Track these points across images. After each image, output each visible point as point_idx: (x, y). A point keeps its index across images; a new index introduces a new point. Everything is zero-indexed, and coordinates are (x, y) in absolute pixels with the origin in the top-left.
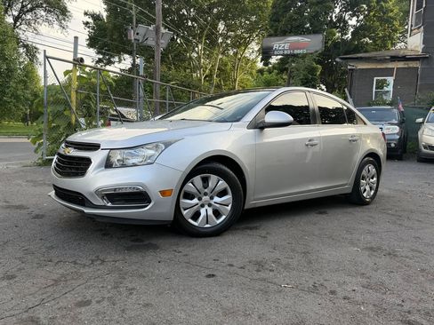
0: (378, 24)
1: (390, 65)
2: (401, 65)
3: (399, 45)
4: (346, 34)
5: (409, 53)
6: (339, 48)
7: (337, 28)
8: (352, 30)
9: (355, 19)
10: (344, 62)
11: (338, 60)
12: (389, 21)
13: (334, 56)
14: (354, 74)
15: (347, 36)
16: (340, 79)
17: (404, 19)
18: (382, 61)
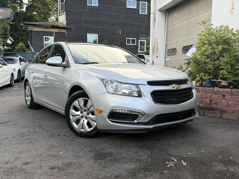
0: (40, 5)
1: (51, 30)
2: (57, 30)
3: (52, 17)
4: (22, 8)
5: (60, 25)
6: (20, 16)
7: (17, 3)
8: (26, 6)
10: (26, 26)
11: (22, 24)
12: (46, 5)
13: (17, 20)
14: (32, 33)
15: (23, 9)
16: (22, 35)
17: (54, 4)
18: (47, 27)
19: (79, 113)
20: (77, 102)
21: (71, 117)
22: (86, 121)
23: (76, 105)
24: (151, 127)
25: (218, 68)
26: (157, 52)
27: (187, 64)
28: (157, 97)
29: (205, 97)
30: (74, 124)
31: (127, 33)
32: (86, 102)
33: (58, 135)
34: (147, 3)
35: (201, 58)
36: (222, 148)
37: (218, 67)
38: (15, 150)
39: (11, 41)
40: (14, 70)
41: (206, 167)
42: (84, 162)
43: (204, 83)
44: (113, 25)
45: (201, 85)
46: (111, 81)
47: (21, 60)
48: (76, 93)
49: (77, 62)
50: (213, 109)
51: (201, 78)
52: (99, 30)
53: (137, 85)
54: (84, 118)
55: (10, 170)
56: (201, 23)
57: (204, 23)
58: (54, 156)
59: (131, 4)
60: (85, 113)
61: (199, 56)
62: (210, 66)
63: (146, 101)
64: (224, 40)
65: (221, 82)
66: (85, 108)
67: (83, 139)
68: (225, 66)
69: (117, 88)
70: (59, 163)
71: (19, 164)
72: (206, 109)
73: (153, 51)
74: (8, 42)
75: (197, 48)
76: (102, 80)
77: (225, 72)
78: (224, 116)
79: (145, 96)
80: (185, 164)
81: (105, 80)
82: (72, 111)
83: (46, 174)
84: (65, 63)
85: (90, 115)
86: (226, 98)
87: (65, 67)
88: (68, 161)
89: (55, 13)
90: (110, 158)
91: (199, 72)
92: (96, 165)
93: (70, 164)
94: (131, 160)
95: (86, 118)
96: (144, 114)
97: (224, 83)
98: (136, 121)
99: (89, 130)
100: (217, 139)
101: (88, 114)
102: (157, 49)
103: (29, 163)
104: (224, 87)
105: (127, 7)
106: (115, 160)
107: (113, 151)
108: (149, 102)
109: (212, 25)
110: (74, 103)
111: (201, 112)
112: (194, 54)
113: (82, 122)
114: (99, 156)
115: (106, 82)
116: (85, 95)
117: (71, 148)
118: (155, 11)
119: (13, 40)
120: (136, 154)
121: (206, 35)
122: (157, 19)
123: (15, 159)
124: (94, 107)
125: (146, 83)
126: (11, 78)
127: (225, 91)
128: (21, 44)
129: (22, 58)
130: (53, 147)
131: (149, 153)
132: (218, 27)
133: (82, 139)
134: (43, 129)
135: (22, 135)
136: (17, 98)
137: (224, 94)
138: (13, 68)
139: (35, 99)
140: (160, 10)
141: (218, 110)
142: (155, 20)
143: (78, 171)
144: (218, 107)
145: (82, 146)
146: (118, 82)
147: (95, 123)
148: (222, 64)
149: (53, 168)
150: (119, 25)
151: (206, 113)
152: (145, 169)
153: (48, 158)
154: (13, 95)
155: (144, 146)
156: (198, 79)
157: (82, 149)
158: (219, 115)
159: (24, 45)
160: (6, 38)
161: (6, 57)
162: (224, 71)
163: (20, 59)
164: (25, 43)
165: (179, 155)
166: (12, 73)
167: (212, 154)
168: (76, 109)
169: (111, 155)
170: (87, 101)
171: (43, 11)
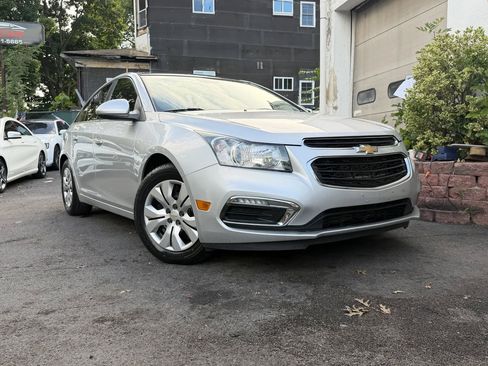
0: (100, 17)
1: (121, 66)
2: (132, 66)
3: (125, 43)
4: (65, 25)
6: (59, 41)
7: (54, 16)
8: (72, 21)
9: (73, 8)
10: (71, 58)
11: (62, 55)
12: (112, 16)
13: (54, 50)
14: (83, 73)
15: (66, 28)
16: (66, 78)
17: (127, 16)
18: (112, 60)
19: (162, 212)
20: (158, 189)
21: (147, 221)
22: (177, 230)
23: (156, 196)
24: (314, 235)
25: (462, 119)
26: (336, 97)
27: (396, 115)
28: (327, 171)
29: (435, 181)
30: (154, 236)
31: (274, 68)
32: (176, 190)
33: (122, 261)
34: (314, 3)
35: (425, 98)
36: (470, 280)
37: (462, 116)
38: (28, 288)
39: (44, 91)
40: (47, 145)
41: (434, 316)
42: (168, 309)
43: (433, 152)
44: (245, 51)
45: (428, 158)
46: (227, 141)
47: (61, 126)
48: (157, 169)
49: (158, 107)
50: (454, 208)
51: (427, 143)
52: (218, 63)
53: (282, 147)
54: (174, 223)
55: (12, 325)
56: (424, 26)
57: (431, 27)
58: (105, 299)
59: (282, 7)
60: (176, 212)
61: (422, 95)
62: (444, 115)
63: (301, 179)
64: (474, 56)
65: (469, 149)
66: (175, 202)
67: (171, 266)
68: (477, 113)
69: (239, 156)
70: (116, 312)
71: (31, 313)
72: (438, 207)
73: (327, 97)
74: (36, 94)
75: (416, 78)
76: (208, 139)
77: (477, 127)
78: (478, 220)
79: (298, 171)
80: (386, 310)
81: (213, 138)
82: (149, 209)
83: (84, 330)
84: (135, 112)
85: (186, 217)
86: (480, 181)
87: (135, 120)
88: (135, 307)
89: (131, 33)
90: (225, 301)
91: (421, 129)
92: (193, 313)
93: (138, 312)
94: (270, 305)
95: (178, 223)
96: (298, 209)
97: (476, 150)
98: (281, 224)
99: (184, 247)
100: (460, 264)
101: (182, 214)
102: (335, 91)
103: (54, 311)
104: (476, 158)
105: (275, 13)
106: (234, 305)
107: (234, 287)
108: (310, 184)
109: (449, 30)
110: (152, 193)
111: (427, 214)
112: (410, 92)
113: (168, 231)
114: (202, 298)
115: (217, 142)
116: (174, 174)
117: (145, 282)
118: (328, 14)
119: (48, 91)
120: (281, 292)
121: (435, 49)
122: (332, 31)
123: (26, 304)
124: (192, 199)
125: (302, 142)
126: (40, 160)
127: (478, 167)
128: (62, 96)
129: (64, 122)
130: (107, 281)
131: (310, 292)
132: (462, 33)
133: (170, 268)
134: (93, 250)
135: (48, 261)
136: (50, 198)
137: (476, 173)
138: (44, 141)
139: (80, 194)
140: (340, 11)
141: (463, 209)
142: (329, 31)
143: (153, 325)
144: (464, 201)
145: (169, 280)
146: (241, 141)
147: (196, 233)
148: (471, 110)
149: (102, 320)
150: (258, 51)
151: (438, 216)
152: (299, 321)
153: (93, 302)
154: (43, 193)
155: (301, 277)
156: (419, 144)
157: (167, 285)
158: (467, 219)
159: (68, 98)
160: (34, 86)
161: (32, 121)
162: (476, 125)
163: (58, 123)
164: (71, 94)
165: (375, 294)
166: (42, 152)
167: (449, 291)
168: (157, 205)
169: (227, 294)
170: (180, 186)
171: (105, 29)
